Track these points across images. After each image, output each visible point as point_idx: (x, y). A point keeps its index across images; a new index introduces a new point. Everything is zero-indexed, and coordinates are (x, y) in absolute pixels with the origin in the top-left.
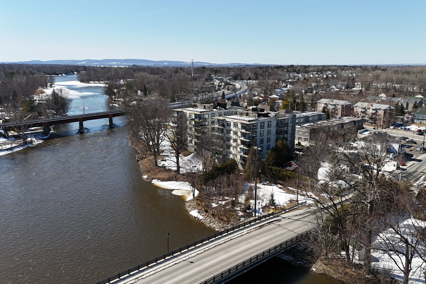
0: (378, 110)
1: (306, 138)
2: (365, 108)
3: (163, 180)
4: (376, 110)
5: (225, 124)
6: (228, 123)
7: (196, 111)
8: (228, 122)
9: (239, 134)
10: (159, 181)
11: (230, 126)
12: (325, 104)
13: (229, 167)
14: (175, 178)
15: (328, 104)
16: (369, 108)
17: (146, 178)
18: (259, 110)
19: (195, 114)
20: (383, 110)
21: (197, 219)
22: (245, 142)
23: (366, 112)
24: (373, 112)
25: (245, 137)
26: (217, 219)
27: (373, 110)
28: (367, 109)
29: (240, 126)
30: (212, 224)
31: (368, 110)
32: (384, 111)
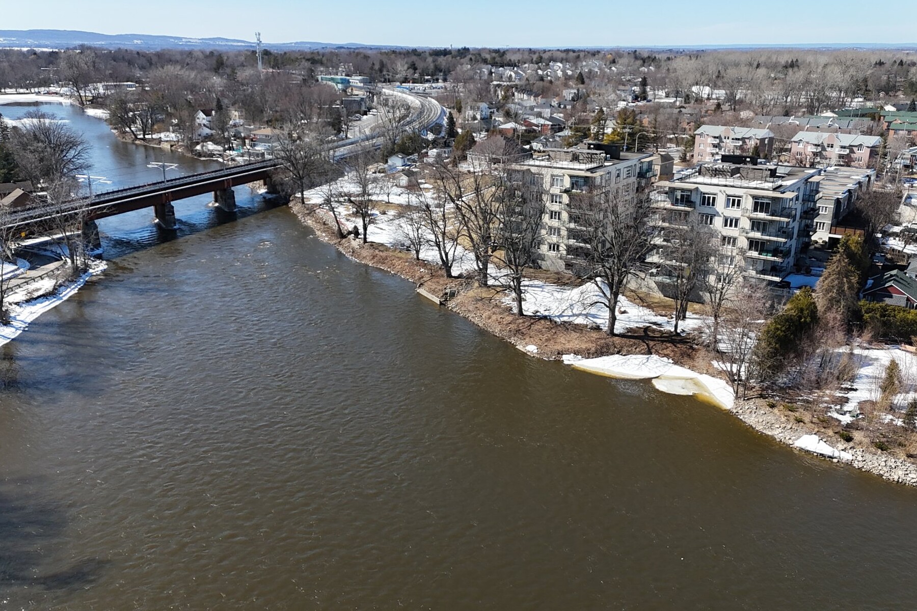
0: (855, 149)
1: (820, 223)
2: (822, 143)
3: (588, 354)
4: (851, 147)
5: (696, 198)
6: (704, 197)
7: (571, 169)
8: (704, 194)
9: (745, 224)
10: (580, 357)
11: (713, 205)
12: (715, 137)
13: (806, 312)
14: (615, 347)
15: (723, 138)
16: (831, 143)
17: (536, 351)
18: (748, 159)
19: (571, 177)
20: (868, 147)
21: (835, 460)
22: (763, 243)
23: (824, 153)
24: (842, 153)
25: (764, 232)
26: (903, 456)
27: (843, 147)
28: (826, 145)
29: (748, 203)
30: (900, 473)
31: (829, 149)
32: (869, 149)
